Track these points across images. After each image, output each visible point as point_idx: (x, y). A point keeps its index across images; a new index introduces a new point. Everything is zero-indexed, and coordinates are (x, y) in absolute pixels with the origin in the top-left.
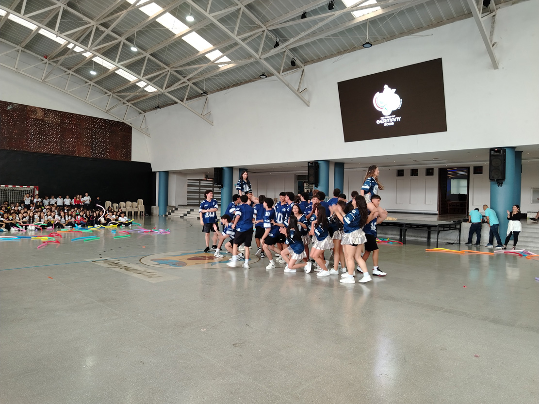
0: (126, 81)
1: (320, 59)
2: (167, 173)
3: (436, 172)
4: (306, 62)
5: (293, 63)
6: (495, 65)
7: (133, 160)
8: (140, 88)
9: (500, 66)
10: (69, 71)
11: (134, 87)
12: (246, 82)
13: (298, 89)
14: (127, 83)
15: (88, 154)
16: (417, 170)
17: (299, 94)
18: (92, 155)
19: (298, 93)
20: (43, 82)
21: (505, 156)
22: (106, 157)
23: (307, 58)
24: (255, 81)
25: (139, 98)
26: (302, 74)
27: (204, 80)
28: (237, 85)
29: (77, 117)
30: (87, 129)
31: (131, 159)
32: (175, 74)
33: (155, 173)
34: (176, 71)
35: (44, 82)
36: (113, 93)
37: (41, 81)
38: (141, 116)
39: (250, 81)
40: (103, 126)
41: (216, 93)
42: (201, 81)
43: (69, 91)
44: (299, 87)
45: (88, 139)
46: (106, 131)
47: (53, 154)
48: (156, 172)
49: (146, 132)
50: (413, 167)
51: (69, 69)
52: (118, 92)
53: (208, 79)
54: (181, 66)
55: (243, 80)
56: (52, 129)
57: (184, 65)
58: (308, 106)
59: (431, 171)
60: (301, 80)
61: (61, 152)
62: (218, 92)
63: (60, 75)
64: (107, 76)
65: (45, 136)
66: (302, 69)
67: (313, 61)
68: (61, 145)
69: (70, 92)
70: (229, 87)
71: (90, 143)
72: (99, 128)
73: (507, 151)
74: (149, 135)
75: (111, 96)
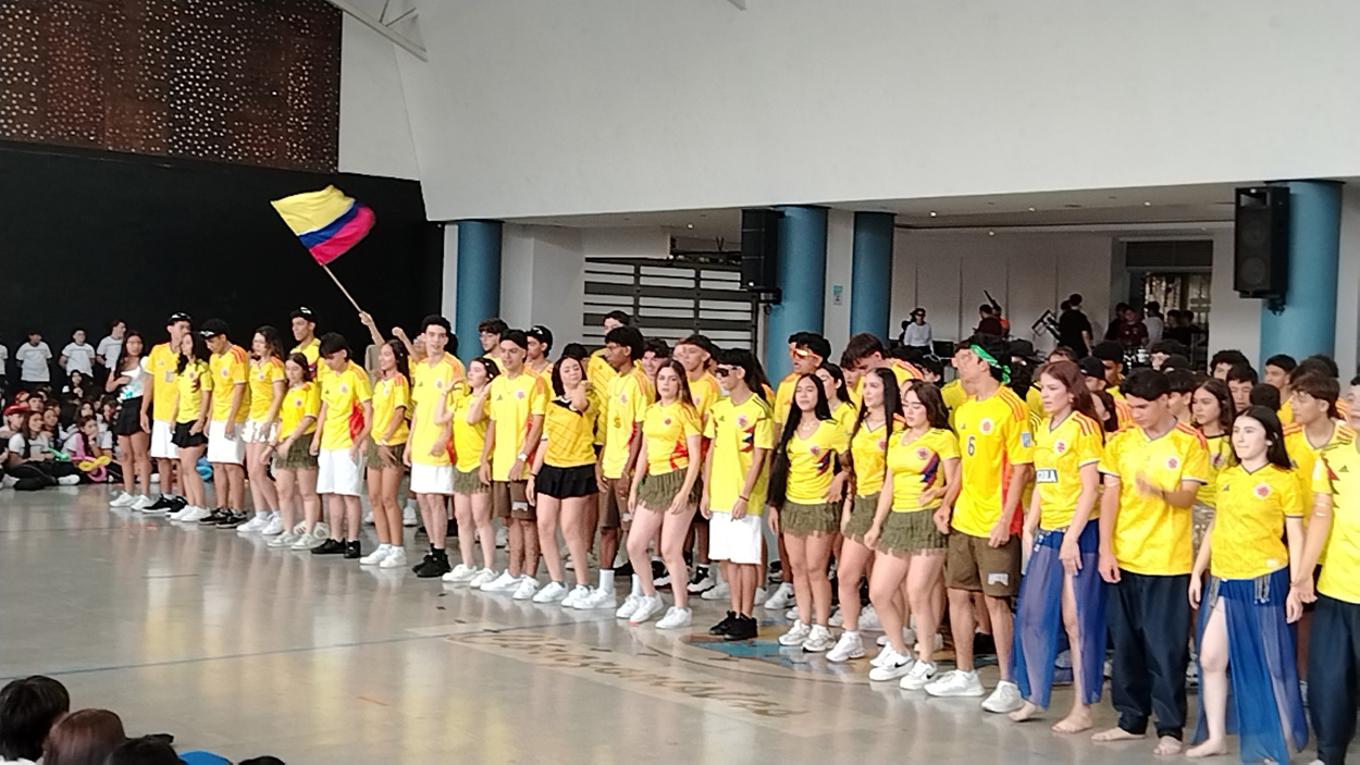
2: (495, 230)
15: (156, 142)
18: (170, 146)
30: (153, 24)
31: (336, 164)
33: (438, 229)
45: (156, 68)
47: (10, 142)
48: (444, 223)
71: (165, 87)
72: (204, 20)
74: (418, 52)
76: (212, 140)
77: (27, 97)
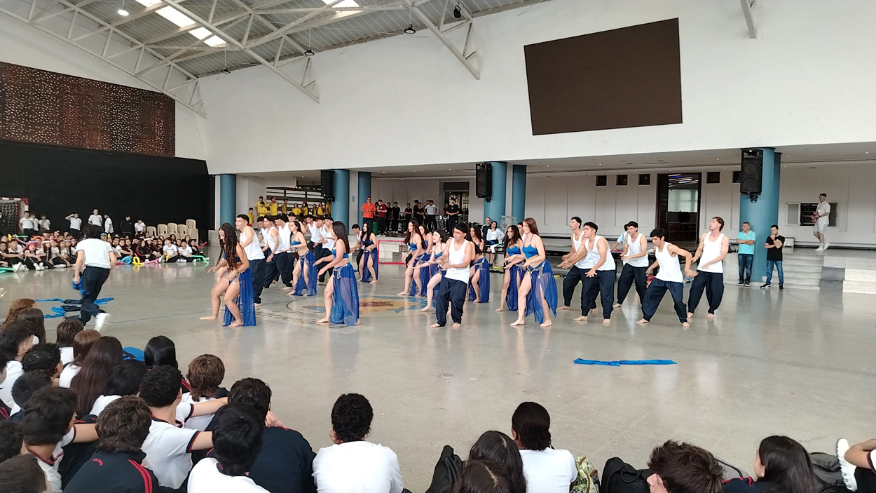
0: (172, 26)
1: (497, 9)
2: (234, 177)
3: (654, 180)
4: (475, 12)
5: (457, 14)
6: (752, 33)
7: (177, 155)
8: (198, 39)
9: (759, 35)
10: (73, 7)
11: (186, 36)
12: (376, 37)
13: (464, 53)
14: (173, 29)
15: (106, 146)
16: (627, 176)
17: (465, 61)
18: (111, 147)
19: (463, 59)
20: (30, 25)
21: (762, 160)
22: (134, 150)
23: (478, 7)
24: (392, 36)
25: (192, 54)
26: (469, 30)
27: (308, 31)
28: (361, 40)
29: (86, 83)
30: (103, 103)
31: (174, 154)
32: (261, 19)
33: (213, 177)
34: (263, 16)
35: (32, 23)
36: (147, 44)
37: (27, 21)
38: (191, 84)
39: (383, 36)
40: (128, 99)
41: (325, 51)
42: (302, 32)
43: (74, 40)
44: (465, 49)
45: (105, 119)
46: (134, 108)
47: (49, 145)
48: (215, 175)
49: (199, 110)
50: (622, 172)
51: (73, 3)
52: (155, 44)
53: (315, 29)
54: (272, 8)
55: (371, 33)
56: (45, 103)
57: (278, 7)
58: (478, 79)
59: (646, 178)
60: (467, 40)
61: (61, 142)
62: (328, 51)
63: (59, 13)
64: (139, 18)
65: (34, 114)
66: (469, 22)
67: (486, 11)
68: (61, 130)
69: (76, 42)
70: (348, 43)
71: (109, 126)
72: (123, 103)
73: (765, 152)
74: (204, 115)
75: (143, 49)
76: (127, 145)
77: (55, 129)
